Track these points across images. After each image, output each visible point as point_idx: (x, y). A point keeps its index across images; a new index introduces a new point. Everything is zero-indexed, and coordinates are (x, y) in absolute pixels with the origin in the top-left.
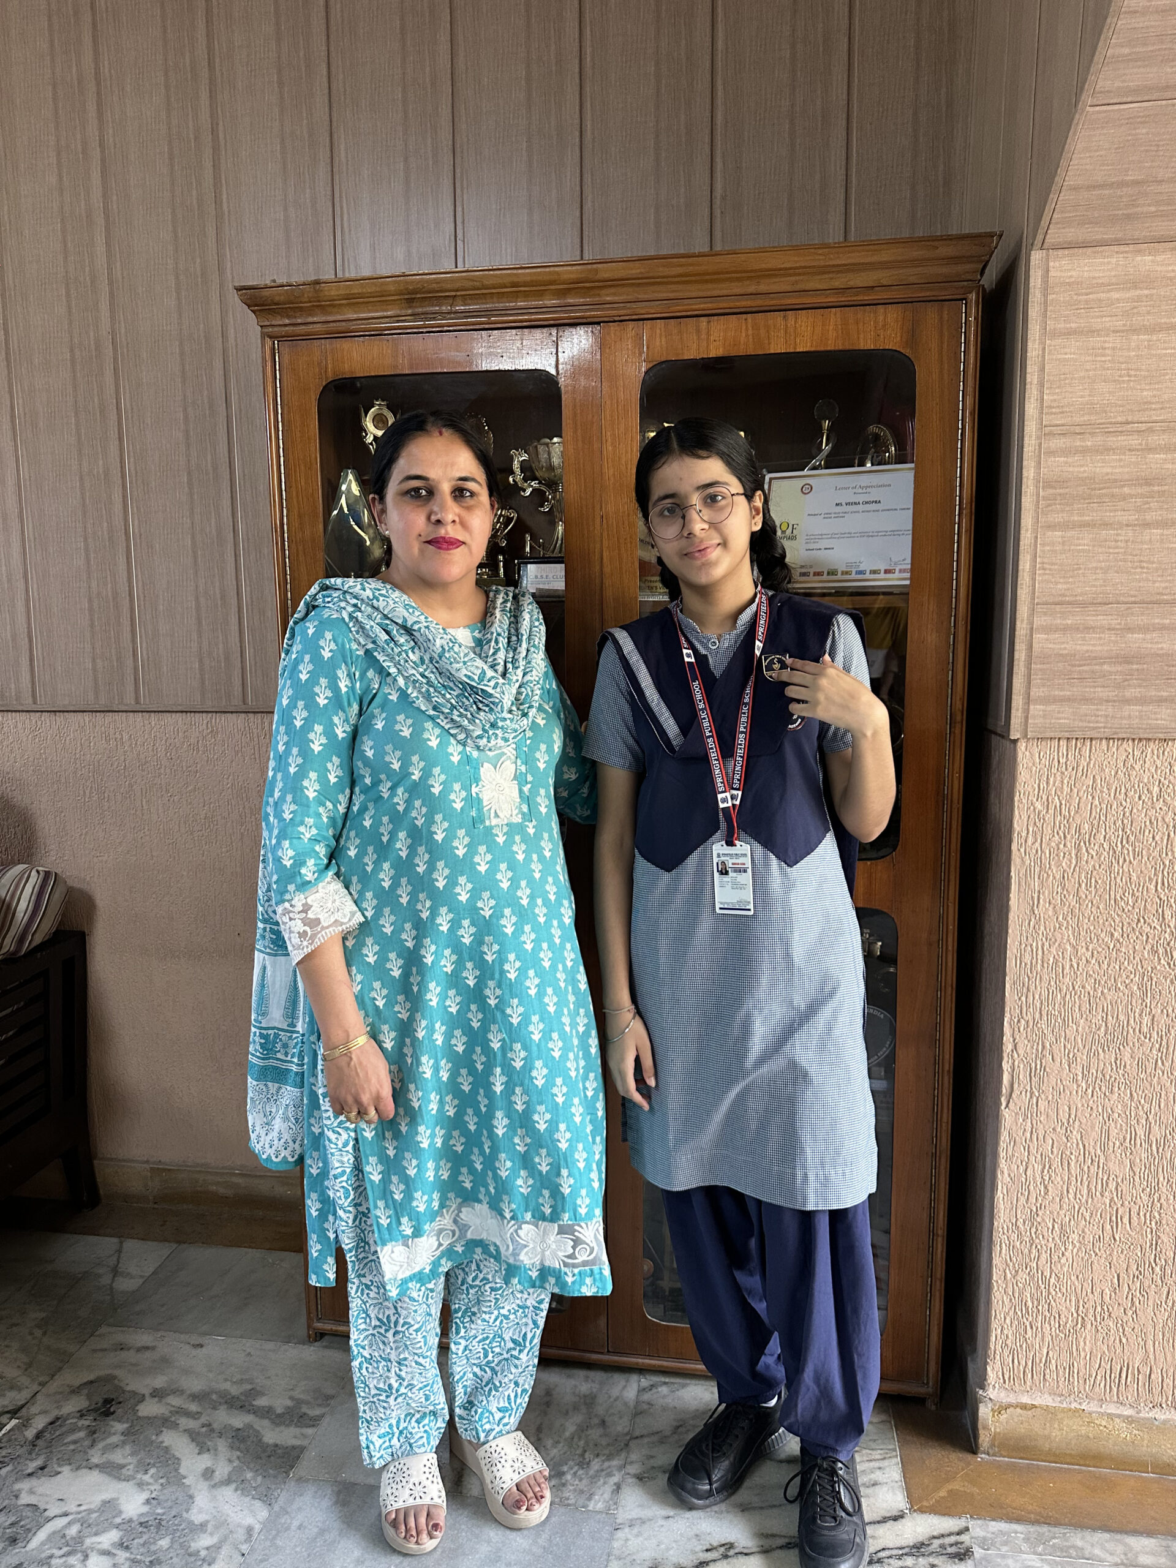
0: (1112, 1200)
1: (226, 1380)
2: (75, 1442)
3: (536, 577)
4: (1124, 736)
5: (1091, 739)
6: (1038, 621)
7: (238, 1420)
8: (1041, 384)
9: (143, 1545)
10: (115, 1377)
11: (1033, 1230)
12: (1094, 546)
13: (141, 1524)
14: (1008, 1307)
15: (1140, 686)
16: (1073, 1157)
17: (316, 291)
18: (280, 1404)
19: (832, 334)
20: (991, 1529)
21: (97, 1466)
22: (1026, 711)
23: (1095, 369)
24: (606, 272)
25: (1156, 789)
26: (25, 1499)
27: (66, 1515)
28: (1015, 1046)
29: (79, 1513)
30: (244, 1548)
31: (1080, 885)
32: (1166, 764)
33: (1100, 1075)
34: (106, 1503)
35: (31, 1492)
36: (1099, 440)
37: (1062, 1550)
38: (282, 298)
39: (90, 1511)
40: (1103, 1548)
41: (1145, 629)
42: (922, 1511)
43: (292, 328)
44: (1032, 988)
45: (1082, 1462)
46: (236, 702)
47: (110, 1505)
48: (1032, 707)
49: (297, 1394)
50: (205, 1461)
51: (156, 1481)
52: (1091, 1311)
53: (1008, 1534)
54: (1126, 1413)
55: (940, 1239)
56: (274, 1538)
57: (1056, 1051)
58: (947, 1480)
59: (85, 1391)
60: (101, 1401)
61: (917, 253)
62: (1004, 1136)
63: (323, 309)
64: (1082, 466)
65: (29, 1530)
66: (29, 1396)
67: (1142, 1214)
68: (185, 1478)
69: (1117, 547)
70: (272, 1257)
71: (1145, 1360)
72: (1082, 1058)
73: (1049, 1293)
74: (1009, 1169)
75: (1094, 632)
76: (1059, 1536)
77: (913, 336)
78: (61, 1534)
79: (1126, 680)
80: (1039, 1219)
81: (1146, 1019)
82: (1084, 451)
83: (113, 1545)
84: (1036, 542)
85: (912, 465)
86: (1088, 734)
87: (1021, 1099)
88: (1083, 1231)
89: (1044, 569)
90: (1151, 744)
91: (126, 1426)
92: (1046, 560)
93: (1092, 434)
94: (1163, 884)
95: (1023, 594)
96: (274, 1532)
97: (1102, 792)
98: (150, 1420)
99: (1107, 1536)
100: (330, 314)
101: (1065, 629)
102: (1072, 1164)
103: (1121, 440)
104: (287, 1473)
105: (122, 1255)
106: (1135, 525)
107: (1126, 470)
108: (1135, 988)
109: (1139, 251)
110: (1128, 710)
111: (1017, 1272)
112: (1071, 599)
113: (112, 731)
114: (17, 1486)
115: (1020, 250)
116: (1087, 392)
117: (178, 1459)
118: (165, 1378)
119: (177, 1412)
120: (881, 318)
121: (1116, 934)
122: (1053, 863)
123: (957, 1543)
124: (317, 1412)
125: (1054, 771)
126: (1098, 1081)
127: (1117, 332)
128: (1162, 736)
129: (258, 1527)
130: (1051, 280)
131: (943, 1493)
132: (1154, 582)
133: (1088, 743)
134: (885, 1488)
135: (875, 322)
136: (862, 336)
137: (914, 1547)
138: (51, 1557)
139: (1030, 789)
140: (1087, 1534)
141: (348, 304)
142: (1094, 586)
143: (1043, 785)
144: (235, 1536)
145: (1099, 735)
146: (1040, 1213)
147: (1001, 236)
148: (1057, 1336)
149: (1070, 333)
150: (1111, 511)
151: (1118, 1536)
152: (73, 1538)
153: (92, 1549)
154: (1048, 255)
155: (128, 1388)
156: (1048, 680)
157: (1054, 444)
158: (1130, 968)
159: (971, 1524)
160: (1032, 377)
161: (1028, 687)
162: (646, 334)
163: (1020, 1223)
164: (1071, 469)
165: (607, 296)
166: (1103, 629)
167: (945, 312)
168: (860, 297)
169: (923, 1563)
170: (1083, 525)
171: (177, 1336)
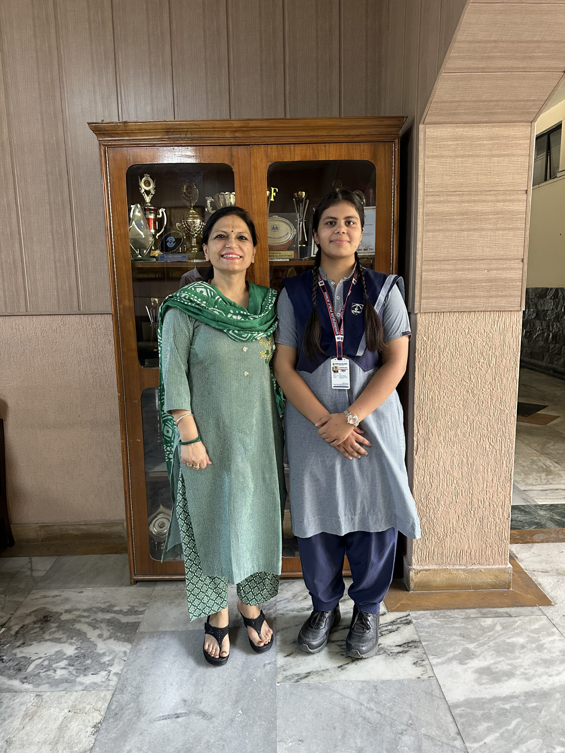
0: (455, 487)
1: (98, 603)
2: (35, 633)
4: (456, 310)
5: (443, 312)
6: (424, 268)
7: (108, 616)
8: (424, 176)
9: (80, 663)
10: (46, 608)
11: (428, 502)
12: (444, 238)
13: (76, 657)
15: (461, 291)
17: (125, 126)
18: (125, 608)
19: (343, 154)
20: (418, 614)
21: (49, 640)
22: (420, 302)
23: (443, 171)
24: (252, 124)
25: (467, 331)
26: (19, 655)
27: (40, 658)
28: (419, 431)
29: (46, 657)
30: (125, 658)
31: (440, 368)
32: (471, 320)
33: (449, 440)
34: (57, 652)
35: (21, 652)
36: (445, 198)
37: (443, 616)
38: (110, 129)
39: (51, 656)
40: (458, 614)
41: (463, 270)
42: (392, 611)
43: (113, 142)
44: (424, 408)
45: (447, 589)
46: (76, 310)
47: (60, 652)
48: (422, 300)
49: (131, 604)
50: (98, 632)
51: (78, 641)
52: (449, 531)
53: (424, 614)
54: (462, 568)
57: (433, 432)
58: (400, 601)
59: (33, 614)
60: (42, 617)
61: (375, 123)
62: (415, 466)
63: (128, 134)
64: (439, 208)
65: (26, 665)
66: (7, 620)
67: (466, 491)
68: (90, 639)
69: (452, 239)
70: (105, 557)
71: (469, 548)
72: (443, 434)
73: (434, 525)
74: (418, 478)
75: (444, 271)
76: (442, 613)
77: (374, 155)
78: (41, 665)
79: (456, 289)
80: (429, 497)
81: (465, 417)
82: (440, 202)
83: (66, 665)
84: (423, 237)
85: (375, 207)
86: (443, 310)
87: (421, 451)
88: (445, 500)
89: (426, 247)
90: (465, 313)
91: (57, 624)
92: (426, 244)
93: (443, 196)
95: (418, 257)
96: (135, 652)
97: (448, 332)
98: (67, 621)
99: (459, 610)
100: (131, 136)
101: (434, 270)
102: (441, 474)
103: (453, 198)
104: (135, 631)
105: (33, 563)
106: (458, 230)
107: (455, 209)
108: (461, 406)
109: (458, 127)
110: (456, 301)
112: (436, 259)
113: (14, 325)
114: (14, 651)
115: (414, 123)
116: (440, 180)
117: (85, 633)
118: (69, 606)
119: (79, 617)
120: (362, 148)
121: (454, 386)
122: (430, 360)
123: (406, 620)
124: (142, 609)
125: (430, 325)
126: (449, 442)
127: (451, 157)
128: (469, 310)
129: (128, 651)
130: (427, 136)
131: (399, 605)
132: (465, 252)
133: (442, 314)
135: (360, 149)
136: (355, 155)
137: (391, 622)
138: (39, 673)
139: (422, 332)
140: (452, 611)
141: (139, 133)
142: (444, 254)
143: (427, 330)
144: (119, 655)
145: (446, 311)
147: (407, 118)
148: (437, 542)
149: (434, 157)
150: (449, 225)
151: (463, 610)
152: (47, 665)
153: (57, 668)
154: (425, 127)
155: (53, 611)
156: (428, 290)
157: (429, 199)
158: (459, 398)
159: (410, 613)
160: (421, 173)
161: (421, 293)
162: (269, 150)
163: (422, 500)
164: (435, 209)
165: (253, 134)
166: (448, 270)
167: (387, 146)
168: (354, 139)
169: (395, 627)
170: (440, 230)
171: (70, 590)
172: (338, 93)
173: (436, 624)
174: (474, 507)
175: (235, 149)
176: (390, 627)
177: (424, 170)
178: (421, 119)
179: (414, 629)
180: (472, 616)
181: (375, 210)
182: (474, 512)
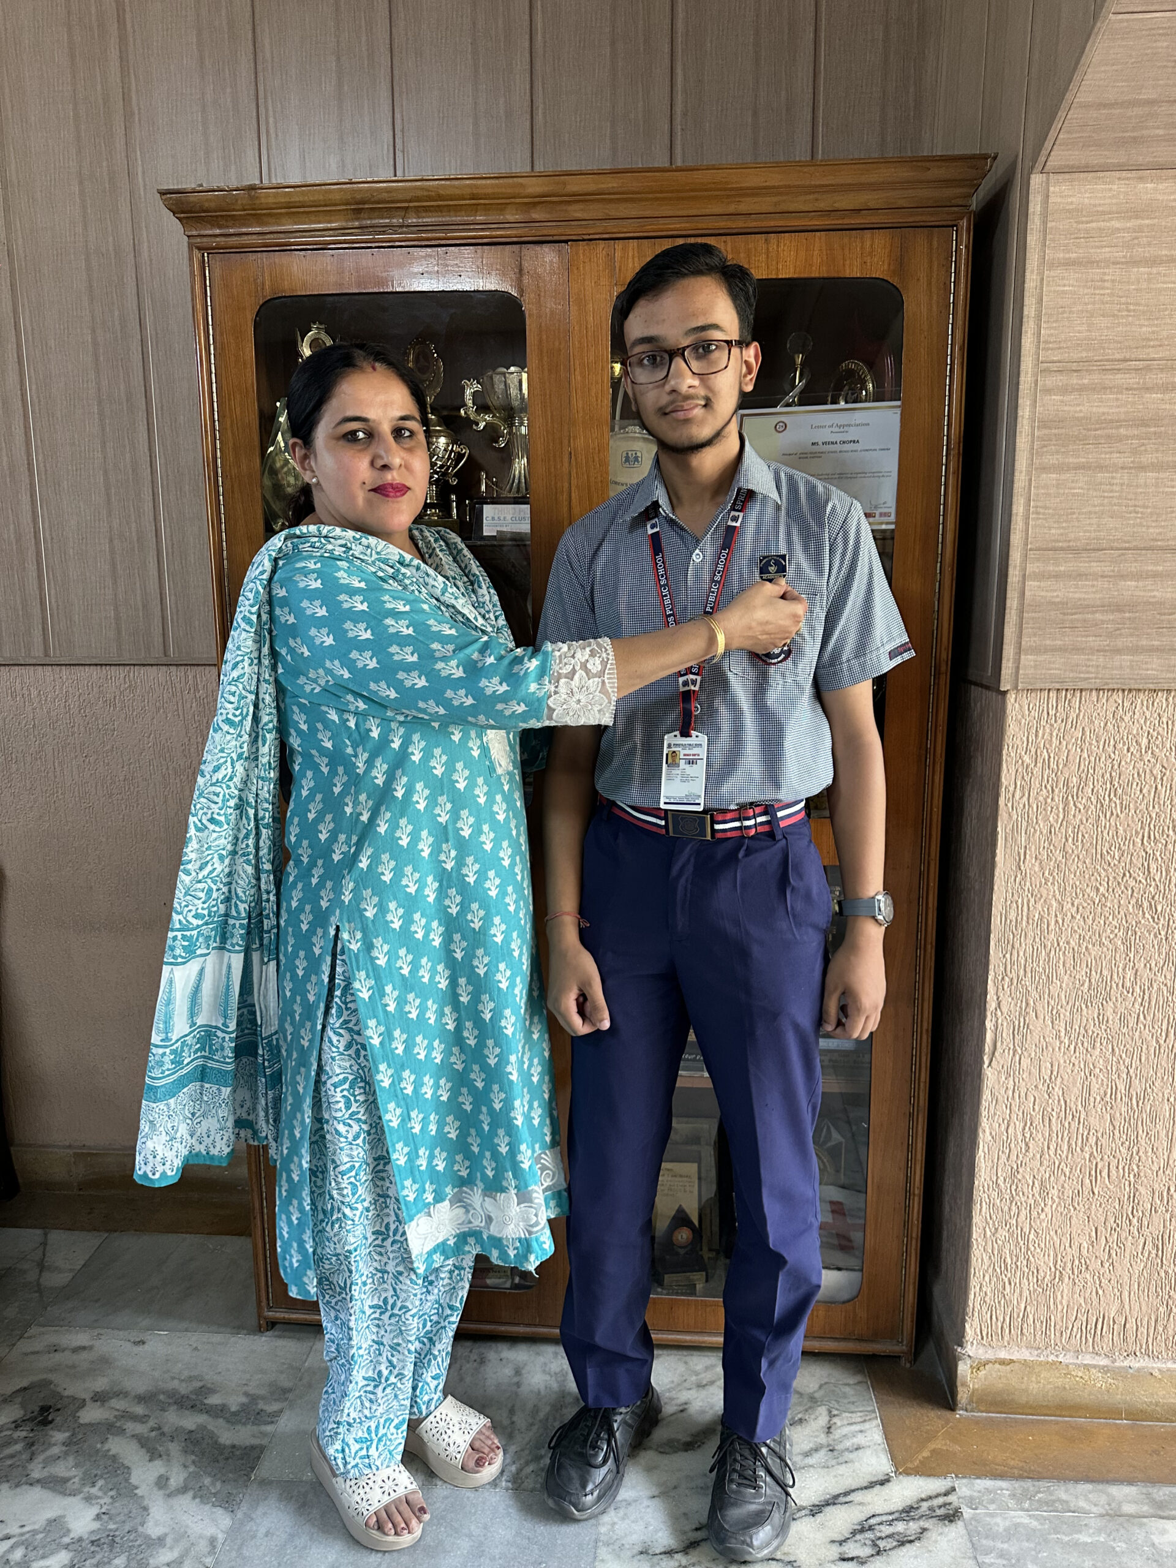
0: (1091, 1154)
1: (173, 1378)
2: (12, 1456)
3: (493, 519)
4: (1116, 687)
5: (1081, 690)
6: (1031, 568)
7: (190, 1421)
8: (1039, 317)
10: (51, 1382)
11: (1014, 1187)
12: (1088, 489)
13: (92, 1542)
14: (987, 1264)
15: (1131, 635)
16: (1054, 1114)
17: (251, 198)
18: (235, 1402)
19: (817, 260)
20: (977, 1487)
21: (38, 1481)
22: (1017, 661)
23: (1094, 303)
24: (575, 186)
25: (1144, 742)
27: (8, 1537)
28: (999, 1004)
29: (22, 1534)
30: (208, 1561)
31: (1067, 840)
32: (1156, 715)
33: (1082, 1031)
34: (52, 1522)
36: (1096, 378)
37: (1047, 1503)
38: (213, 205)
39: (34, 1532)
40: (1087, 1500)
41: (1139, 576)
42: (907, 1473)
43: (223, 239)
44: (1017, 945)
45: (1058, 1413)
46: (157, 653)
47: (56, 1524)
48: (1023, 657)
49: (251, 1390)
50: (158, 1468)
51: (105, 1493)
52: (1069, 1265)
53: (994, 1491)
54: (1101, 1363)
55: (916, 1199)
56: (240, 1548)
57: (1039, 1008)
58: (929, 1440)
59: (19, 1400)
60: (37, 1409)
61: (908, 174)
62: (986, 1096)
63: (259, 219)
64: (1079, 405)
67: (1120, 1167)
68: (137, 1488)
69: (1112, 491)
70: (213, 1242)
71: (1121, 1311)
72: (1065, 1014)
73: (1028, 1249)
74: (991, 1127)
75: (1086, 580)
76: (1045, 1490)
77: (901, 264)
78: (4, 1560)
79: (1118, 629)
80: (1019, 1177)
81: (1129, 974)
82: (1082, 389)
84: (1030, 485)
85: (898, 403)
86: (1081, 685)
87: (1003, 1058)
88: (1063, 1187)
89: (1038, 513)
90: (1141, 695)
91: (67, 1434)
92: (1039, 504)
93: (1090, 372)
94: (1149, 837)
95: (1016, 539)
96: (239, 1542)
97: (1090, 744)
98: (92, 1426)
99: (1089, 1486)
100: (268, 224)
101: (1057, 576)
102: (1054, 1120)
103: (1120, 379)
104: (248, 1476)
105: (48, 1248)
106: (1131, 468)
107: (1122, 410)
108: (1119, 943)
109: (1141, 179)
110: (1118, 660)
111: (996, 1229)
112: (1065, 545)
113: (18, 686)
115: (1014, 173)
116: (1085, 327)
117: (128, 1468)
118: (106, 1380)
119: (123, 1417)
120: (868, 243)
121: (1102, 889)
122: (1040, 818)
123: (945, 1505)
124: (275, 1407)
125: (1043, 723)
126: (1081, 1037)
127: (1118, 263)
128: (1152, 686)
129: (221, 1537)
130: (1050, 206)
131: (926, 1453)
132: (1148, 527)
133: (1078, 694)
134: (868, 1452)
135: (862, 248)
136: (848, 262)
137: (903, 1511)
139: (1019, 742)
140: (1071, 1486)
141: (287, 214)
142: (1090, 532)
143: (1032, 737)
144: (197, 1549)
145: (1090, 686)
146: (1021, 1170)
147: (995, 158)
148: (1035, 1290)
149: (1068, 264)
150: (1106, 453)
151: (1101, 1487)
152: (18, 1563)
154: (1048, 179)
155: (66, 1393)
156: (1039, 628)
157: (1050, 381)
158: (1115, 923)
159: (957, 1484)
160: (1030, 309)
161: (1020, 636)
162: (618, 254)
163: (1001, 1181)
164: (1066, 408)
165: (576, 211)
166: (1096, 576)
167: (935, 239)
168: (846, 221)
169: (914, 1527)
170: (1078, 467)
171: (116, 1332)
172: (810, 110)
173: (1026, 1526)
174: (1140, 1208)
175: (529, 252)
176: (900, 1527)
177: (1040, 301)
178: (1035, 161)
179: (966, 1537)
180: (1128, 1508)
181: (899, 411)
182: (1140, 1221)
